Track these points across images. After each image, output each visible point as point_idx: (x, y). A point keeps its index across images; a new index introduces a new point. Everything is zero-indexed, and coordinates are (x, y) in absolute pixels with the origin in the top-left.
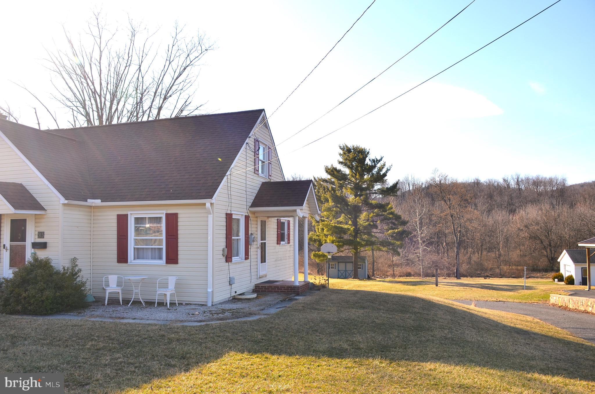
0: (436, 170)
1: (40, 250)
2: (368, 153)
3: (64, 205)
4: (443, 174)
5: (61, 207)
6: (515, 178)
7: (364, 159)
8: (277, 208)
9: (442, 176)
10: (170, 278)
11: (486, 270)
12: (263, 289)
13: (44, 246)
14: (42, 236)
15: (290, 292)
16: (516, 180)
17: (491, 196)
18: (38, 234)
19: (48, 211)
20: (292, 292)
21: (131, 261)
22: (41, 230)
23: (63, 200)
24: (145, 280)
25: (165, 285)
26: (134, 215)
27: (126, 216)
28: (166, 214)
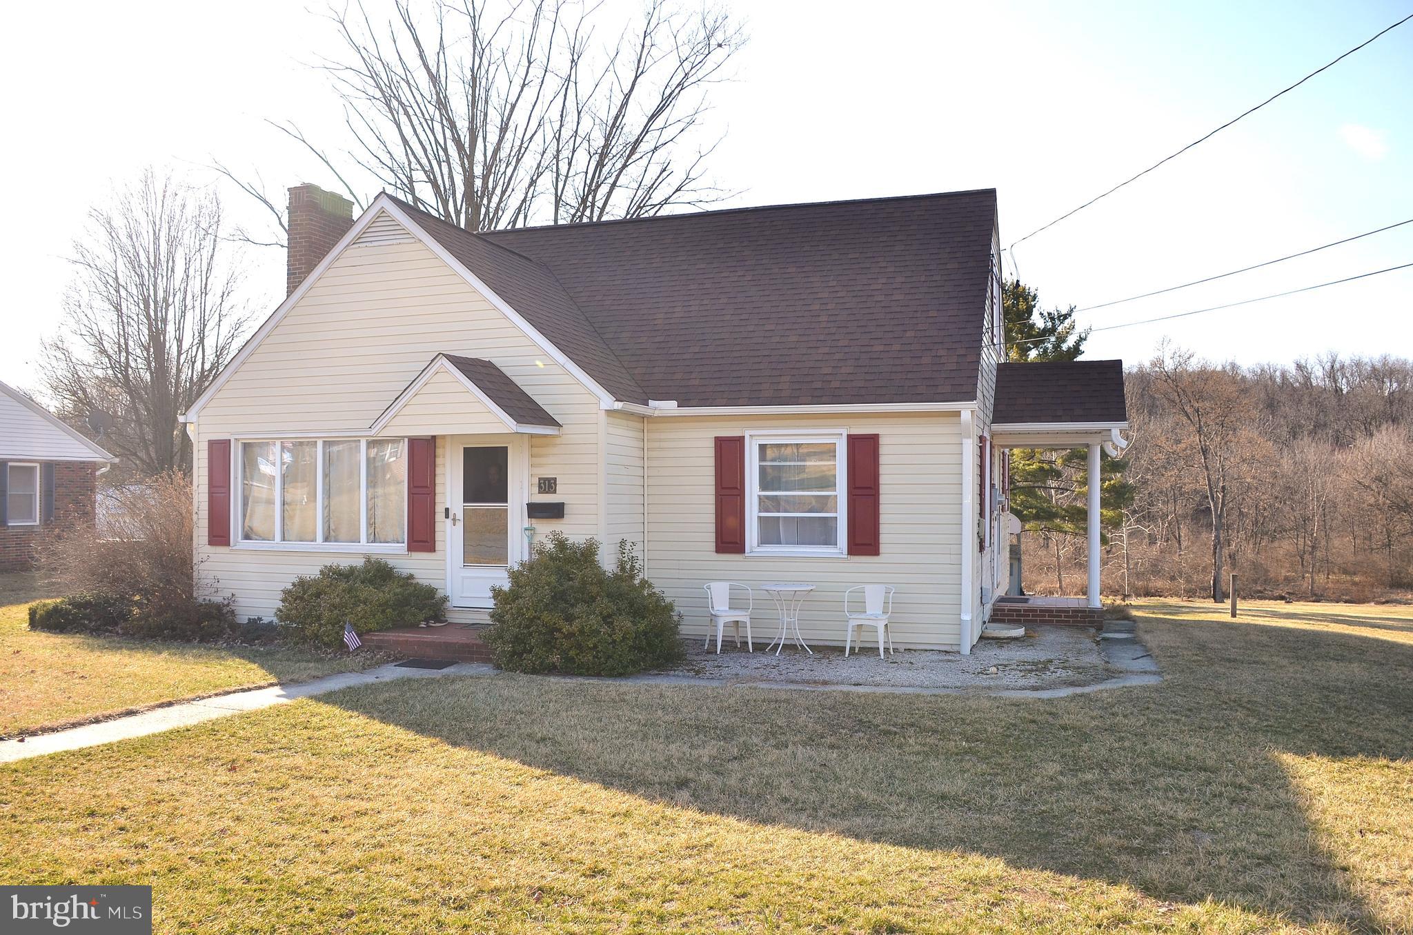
0: (1164, 341)
1: (545, 521)
2: (1035, 297)
3: (610, 413)
4: (1183, 350)
5: (602, 417)
6: (1325, 361)
7: (1029, 311)
8: (1039, 427)
9: (1180, 356)
10: (868, 588)
11: (1276, 583)
12: (1013, 616)
13: (555, 511)
14: (550, 487)
15: (1079, 622)
16: (1328, 367)
17: (1271, 405)
18: (540, 484)
19: (565, 429)
20: (1085, 622)
21: (751, 547)
22: (548, 473)
23: (607, 401)
24: (812, 593)
25: (859, 605)
26: (757, 438)
27: (740, 441)
28: (849, 436)
